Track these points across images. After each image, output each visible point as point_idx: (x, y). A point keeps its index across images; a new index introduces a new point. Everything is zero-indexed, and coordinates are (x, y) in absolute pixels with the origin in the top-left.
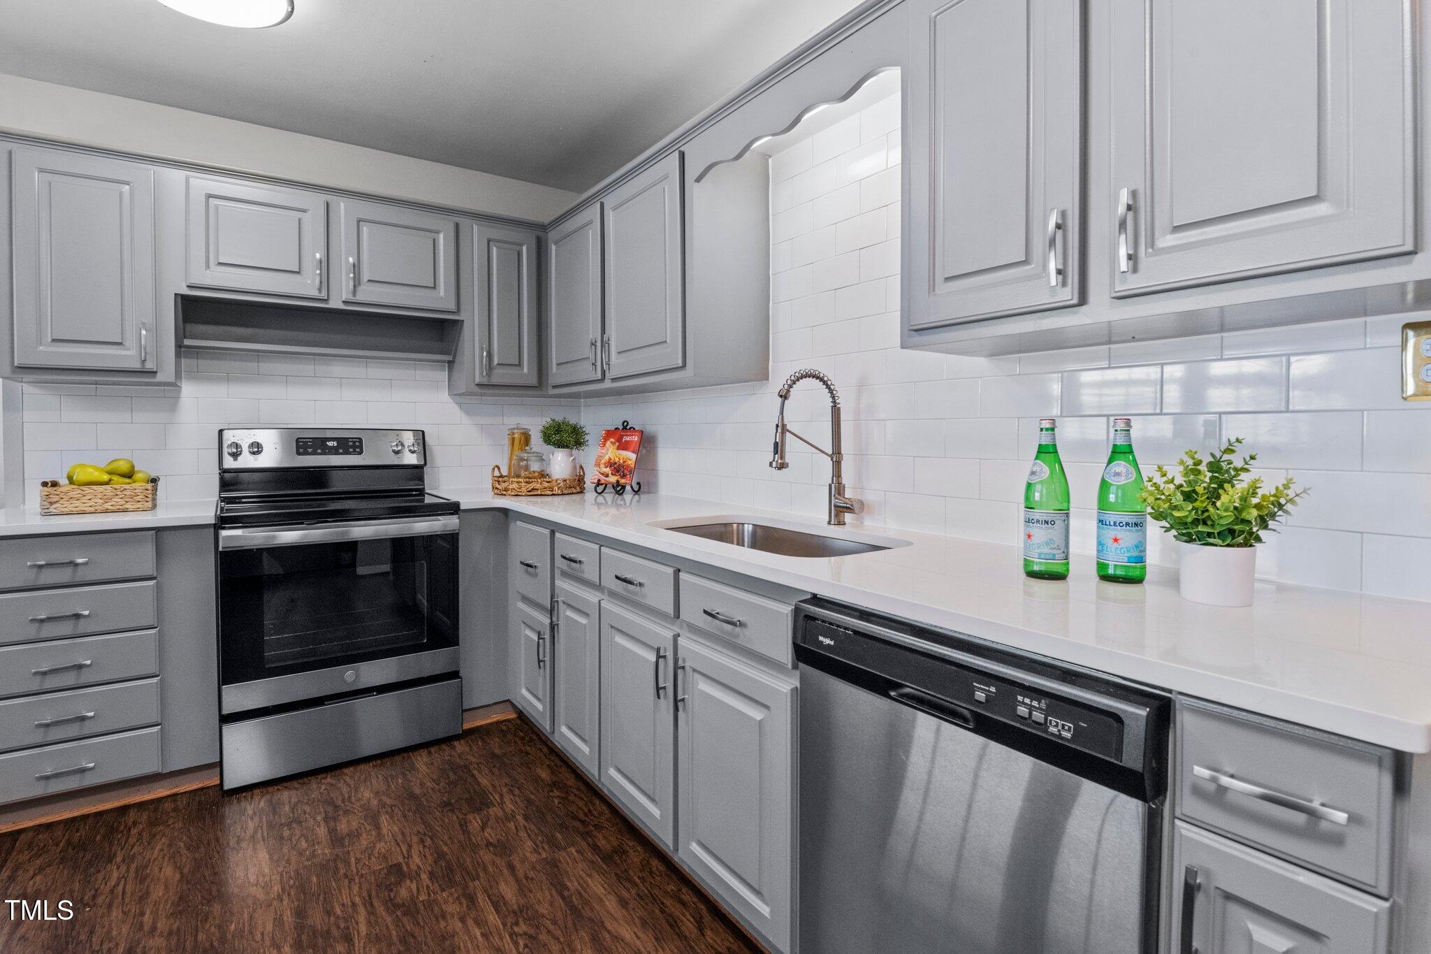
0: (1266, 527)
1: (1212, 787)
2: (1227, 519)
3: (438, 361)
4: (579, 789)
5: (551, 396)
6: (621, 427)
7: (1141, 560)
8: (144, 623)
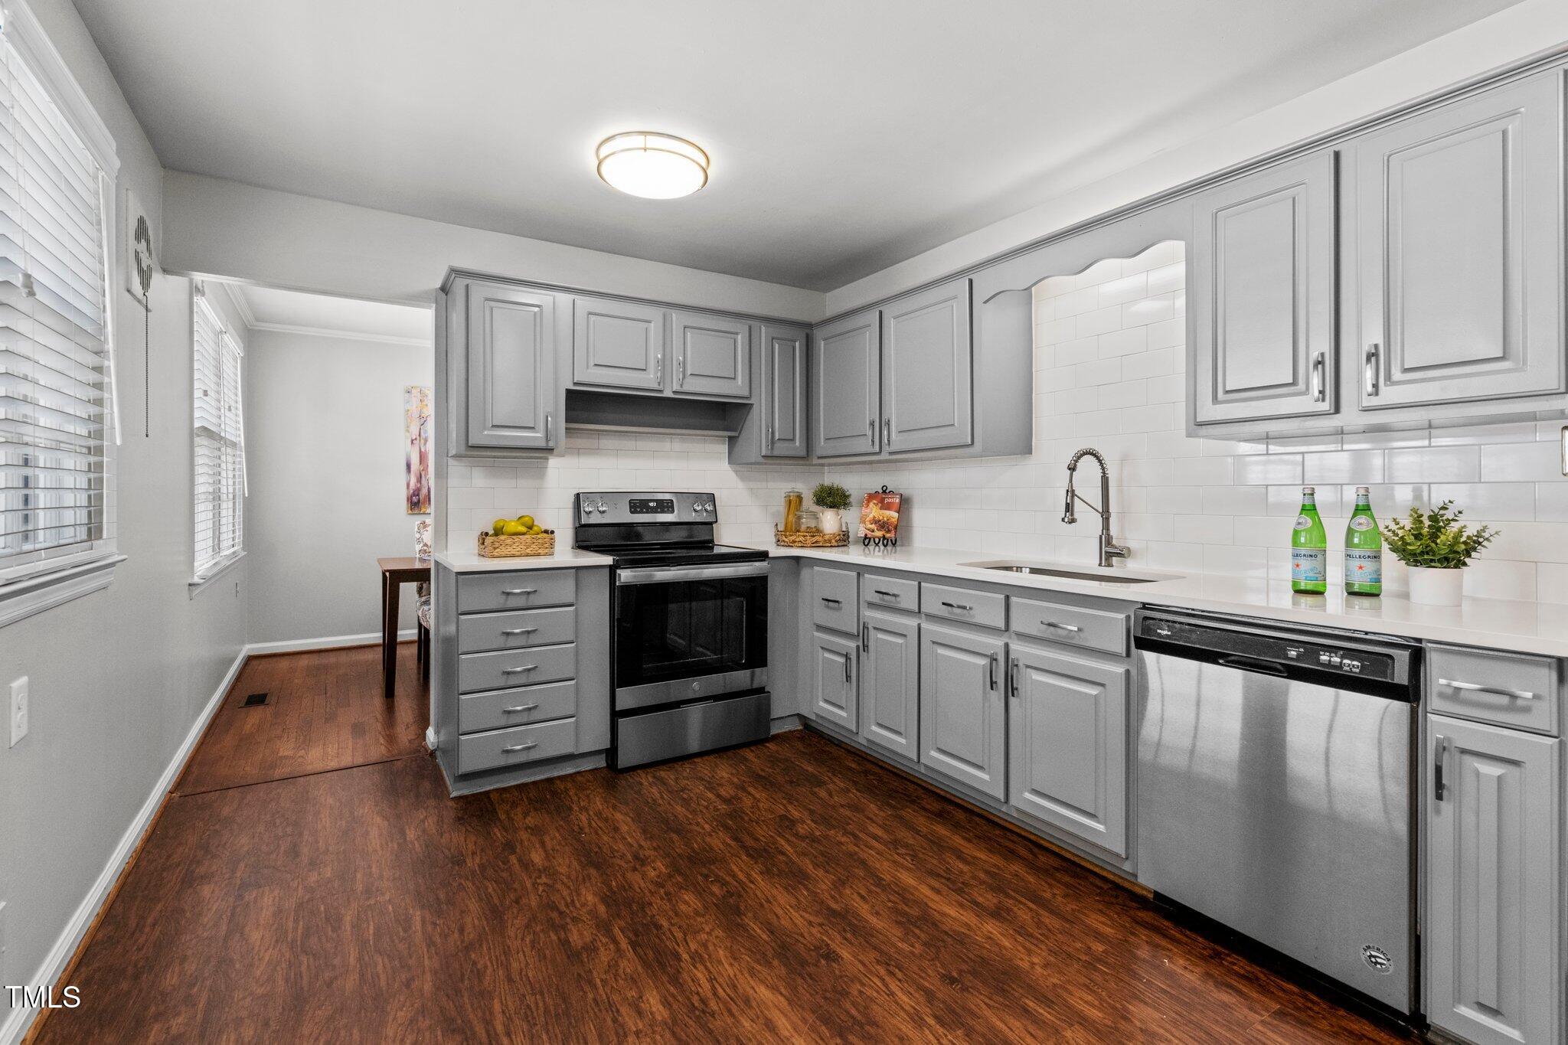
0: (1470, 556)
1: (1450, 691)
2: (1444, 551)
3: (717, 436)
4: (887, 775)
5: (816, 465)
6: (881, 491)
7: (1378, 580)
8: (564, 639)
